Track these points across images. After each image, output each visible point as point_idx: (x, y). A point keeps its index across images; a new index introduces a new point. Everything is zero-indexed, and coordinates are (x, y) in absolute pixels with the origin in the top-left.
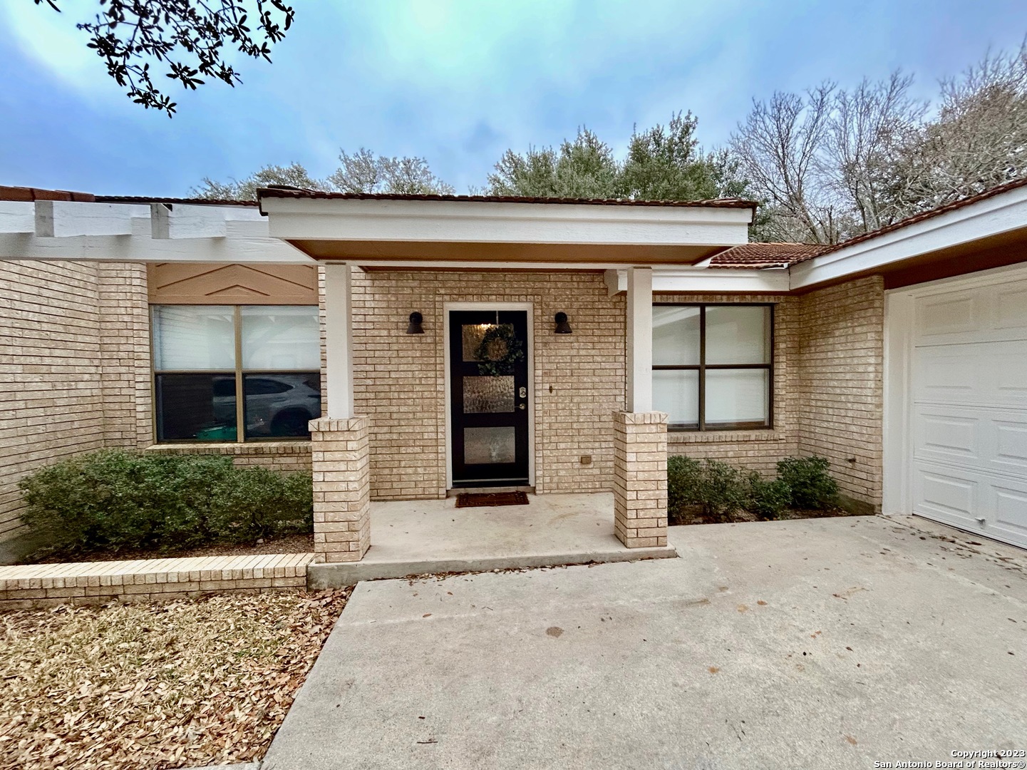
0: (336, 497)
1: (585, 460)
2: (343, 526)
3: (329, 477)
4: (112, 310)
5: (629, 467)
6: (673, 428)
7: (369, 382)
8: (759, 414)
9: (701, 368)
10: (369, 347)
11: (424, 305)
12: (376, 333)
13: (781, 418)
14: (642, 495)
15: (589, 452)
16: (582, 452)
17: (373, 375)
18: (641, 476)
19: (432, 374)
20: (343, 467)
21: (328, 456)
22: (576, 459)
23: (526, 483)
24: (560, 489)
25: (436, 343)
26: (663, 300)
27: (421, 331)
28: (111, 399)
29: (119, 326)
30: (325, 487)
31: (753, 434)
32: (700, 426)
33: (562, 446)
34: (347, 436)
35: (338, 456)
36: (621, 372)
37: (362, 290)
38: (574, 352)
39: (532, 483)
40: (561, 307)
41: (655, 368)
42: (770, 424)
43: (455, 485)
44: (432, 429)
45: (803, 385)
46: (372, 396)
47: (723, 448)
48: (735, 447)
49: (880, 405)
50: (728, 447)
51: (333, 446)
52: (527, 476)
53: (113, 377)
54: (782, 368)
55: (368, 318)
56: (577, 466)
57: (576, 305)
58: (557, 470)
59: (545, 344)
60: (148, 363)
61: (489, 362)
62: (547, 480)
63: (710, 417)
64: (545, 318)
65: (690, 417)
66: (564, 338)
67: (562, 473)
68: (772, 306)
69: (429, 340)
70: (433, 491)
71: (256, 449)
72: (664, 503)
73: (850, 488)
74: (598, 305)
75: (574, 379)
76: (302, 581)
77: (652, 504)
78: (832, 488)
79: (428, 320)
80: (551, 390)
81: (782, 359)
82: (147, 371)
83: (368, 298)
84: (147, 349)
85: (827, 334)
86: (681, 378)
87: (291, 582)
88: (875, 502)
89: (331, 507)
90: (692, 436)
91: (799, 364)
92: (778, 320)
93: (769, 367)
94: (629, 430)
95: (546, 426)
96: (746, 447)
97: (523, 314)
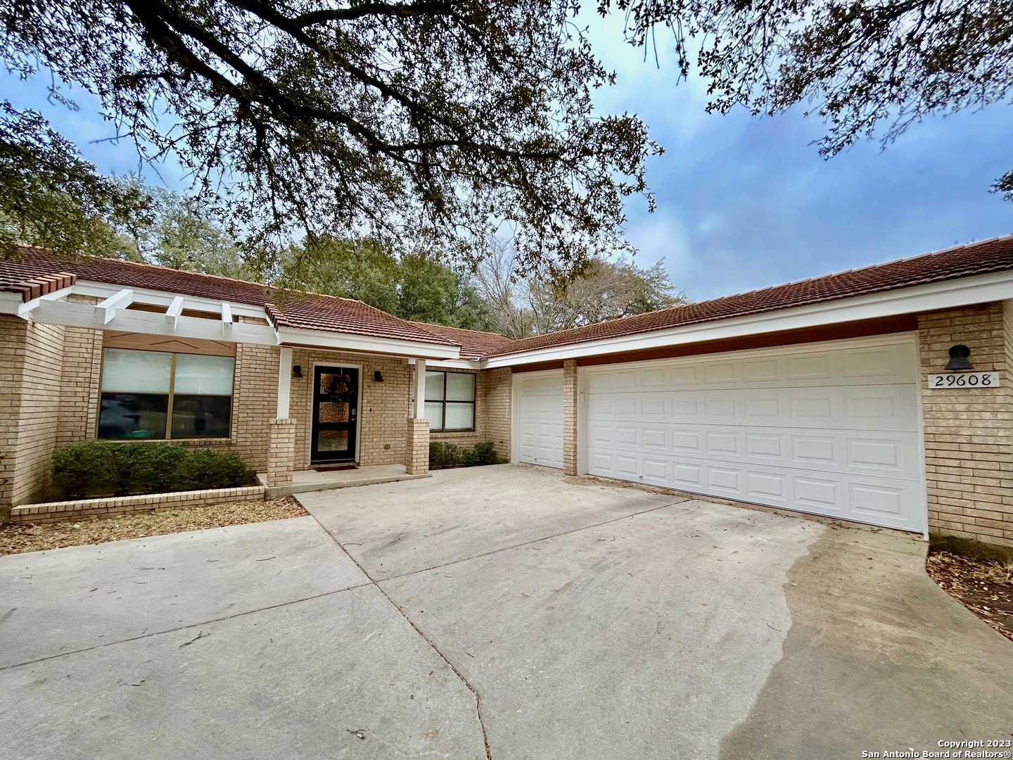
0: (282, 455)
1: (387, 447)
2: (285, 469)
3: (279, 446)
4: (75, 349)
5: (415, 440)
6: (432, 431)
7: (265, 403)
8: (470, 425)
9: (444, 402)
10: (266, 383)
11: (302, 362)
12: (272, 375)
13: (478, 425)
14: (419, 452)
15: (389, 443)
16: (386, 443)
17: (268, 399)
18: (419, 444)
19: (304, 400)
20: (287, 441)
21: (280, 436)
22: (382, 447)
23: (353, 461)
24: (372, 463)
25: (308, 383)
26: (429, 369)
27: (301, 376)
28: (66, 409)
29: (79, 360)
30: (277, 450)
31: (466, 434)
32: (443, 430)
33: (375, 440)
34: (289, 426)
35: (285, 435)
36: (406, 402)
37: (265, 351)
38: (383, 392)
39: (357, 460)
40: (378, 368)
41: (426, 401)
42: (473, 430)
43: (312, 463)
44: (303, 430)
45: (487, 411)
46: (267, 411)
47: (453, 440)
48: (458, 440)
49: (510, 419)
50: (455, 440)
51: (283, 431)
52: (354, 456)
53: (70, 394)
54: (479, 403)
55: (267, 367)
56: (382, 450)
57: (385, 368)
58: (372, 453)
59: (369, 386)
60: (97, 386)
61: (336, 394)
62: (367, 458)
63: (447, 427)
64: (369, 373)
65: (438, 426)
66: (378, 384)
67: (375, 454)
68: (475, 374)
69: (304, 381)
70: (301, 466)
71: (184, 442)
72: (428, 455)
73: (501, 455)
74: (396, 369)
75: (383, 405)
76: (262, 496)
77: (423, 456)
78: (494, 454)
79: (304, 371)
80: (371, 410)
81: (479, 399)
82: (97, 391)
83: (268, 355)
84: (98, 376)
85: (495, 389)
86: (434, 406)
87: (256, 497)
88: (508, 458)
89: (279, 460)
90: (439, 435)
91: (486, 402)
92: (477, 381)
93: (474, 402)
94: (415, 425)
95: (367, 429)
96: (463, 439)
97: (356, 371)
